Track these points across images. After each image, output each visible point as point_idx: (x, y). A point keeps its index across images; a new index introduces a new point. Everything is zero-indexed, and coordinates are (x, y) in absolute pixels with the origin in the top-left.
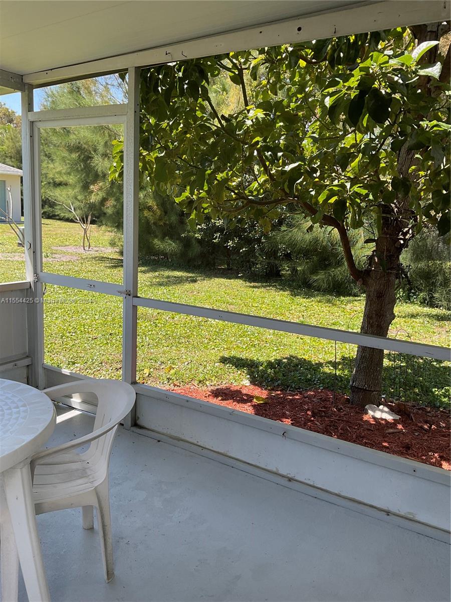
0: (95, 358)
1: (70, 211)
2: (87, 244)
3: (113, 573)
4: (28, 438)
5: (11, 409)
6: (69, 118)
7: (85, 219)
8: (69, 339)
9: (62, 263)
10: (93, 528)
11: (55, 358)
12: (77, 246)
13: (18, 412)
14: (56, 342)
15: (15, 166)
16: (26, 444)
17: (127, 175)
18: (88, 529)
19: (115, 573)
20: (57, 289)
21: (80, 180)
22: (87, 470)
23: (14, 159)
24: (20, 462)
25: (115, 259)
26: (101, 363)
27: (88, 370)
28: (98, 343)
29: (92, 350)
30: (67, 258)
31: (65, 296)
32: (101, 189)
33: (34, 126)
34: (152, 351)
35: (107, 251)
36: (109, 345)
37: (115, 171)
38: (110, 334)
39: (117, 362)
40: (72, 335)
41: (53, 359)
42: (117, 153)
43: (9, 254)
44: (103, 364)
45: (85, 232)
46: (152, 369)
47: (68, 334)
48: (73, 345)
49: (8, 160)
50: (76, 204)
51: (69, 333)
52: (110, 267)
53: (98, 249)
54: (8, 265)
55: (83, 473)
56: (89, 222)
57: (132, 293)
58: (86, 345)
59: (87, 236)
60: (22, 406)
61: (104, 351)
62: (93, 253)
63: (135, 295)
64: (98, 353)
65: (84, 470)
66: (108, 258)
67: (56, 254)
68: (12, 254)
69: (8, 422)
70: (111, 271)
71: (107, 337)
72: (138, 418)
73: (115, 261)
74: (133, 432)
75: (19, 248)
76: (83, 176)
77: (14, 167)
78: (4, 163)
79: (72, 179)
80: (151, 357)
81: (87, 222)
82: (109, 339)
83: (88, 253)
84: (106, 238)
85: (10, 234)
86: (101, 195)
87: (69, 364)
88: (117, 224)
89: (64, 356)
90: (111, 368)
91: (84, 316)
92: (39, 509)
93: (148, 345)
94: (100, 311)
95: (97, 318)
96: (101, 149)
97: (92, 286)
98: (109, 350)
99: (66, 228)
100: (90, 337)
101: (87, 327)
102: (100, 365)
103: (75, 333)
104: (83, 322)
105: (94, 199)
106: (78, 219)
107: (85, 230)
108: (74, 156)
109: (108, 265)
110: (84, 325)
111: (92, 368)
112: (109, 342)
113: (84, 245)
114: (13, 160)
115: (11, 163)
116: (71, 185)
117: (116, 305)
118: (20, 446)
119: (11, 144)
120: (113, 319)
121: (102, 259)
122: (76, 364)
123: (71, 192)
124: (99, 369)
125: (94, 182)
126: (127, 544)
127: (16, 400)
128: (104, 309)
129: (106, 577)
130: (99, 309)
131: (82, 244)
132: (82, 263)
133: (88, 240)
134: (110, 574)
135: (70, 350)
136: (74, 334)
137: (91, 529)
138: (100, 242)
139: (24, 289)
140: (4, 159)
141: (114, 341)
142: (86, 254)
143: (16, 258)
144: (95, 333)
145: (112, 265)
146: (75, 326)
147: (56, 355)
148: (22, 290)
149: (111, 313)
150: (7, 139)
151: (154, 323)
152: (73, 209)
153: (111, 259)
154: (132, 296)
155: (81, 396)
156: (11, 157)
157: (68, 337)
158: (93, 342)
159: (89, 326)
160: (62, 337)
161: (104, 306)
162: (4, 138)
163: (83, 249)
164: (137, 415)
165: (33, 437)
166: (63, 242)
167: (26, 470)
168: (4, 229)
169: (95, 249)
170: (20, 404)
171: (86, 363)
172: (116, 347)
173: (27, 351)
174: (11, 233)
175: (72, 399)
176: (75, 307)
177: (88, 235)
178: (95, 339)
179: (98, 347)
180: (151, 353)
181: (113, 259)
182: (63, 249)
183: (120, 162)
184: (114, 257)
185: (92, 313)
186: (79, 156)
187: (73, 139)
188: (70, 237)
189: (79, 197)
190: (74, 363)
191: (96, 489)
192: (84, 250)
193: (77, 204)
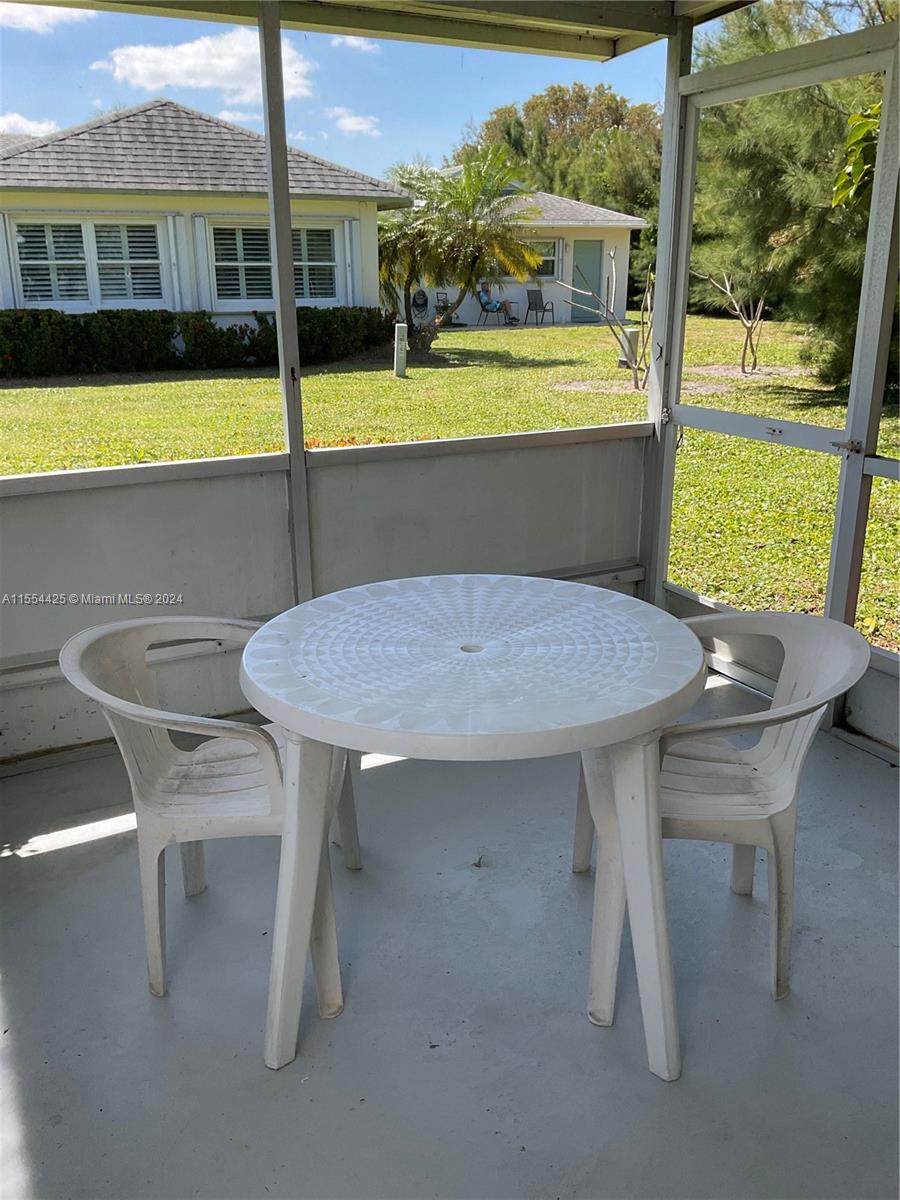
0: (761, 584)
1: (723, 292)
2: (750, 359)
3: (788, 986)
4: (659, 694)
5: (626, 643)
6: (764, 75)
7: (751, 308)
8: (710, 543)
9: (699, 399)
10: (751, 895)
11: (682, 576)
12: (729, 364)
13: (640, 649)
14: (684, 547)
15: (621, 209)
16: (655, 705)
17: (881, 185)
18: (740, 894)
19: (791, 987)
20: (689, 448)
21: (751, 225)
22: (753, 783)
23: (621, 195)
24: (645, 734)
25: (807, 391)
26: (772, 595)
27: (744, 606)
28: (766, 556)
29: (754, 569)
30: (711, 389)
31: (704, 462)
32: (792, 240)
33: (688, 104)
34: (885, 582)
35: (791, 374)
36: (790, 562)
37: (849, 183)
38: (793, 541)
39: (806, 597)
40: (714, 537)
41: (680, 578)
42: (857, 143)
43: (603, 383)
44: (777, 598)
45: (749, 336)
46: (883, 620)
47: (708, 535)
48: (717, 555)
49: (609, 199)
50: (737, 276)
51: (710, 532)
52: (795, 407)
53: (771, 370)
54: (600, 402)
55: (746, 786)
56: (759, 314)
57: (864, 446)
58: (742, 557)
59: (751, 344)
60: (645, 640)
61: (779, 573)
62: (761, 379)
63: (871, 452)
64: (767, 576)
65: (748, 780)
66: (793, 389)
67: (688, 381)
68: (607, 383)
69: (622, 663)
70: (798, 415)
71: (786, 546)
72: (850, 712)
73: (807, 394)
74: (836, 737)
75: (620, 370)
76: (757, 216)
77: (619, 211)
78: (602, 206)
79: (734, 223)
80: (882, 596)
81: (755, 312)
82: (789, 551)
83: (751, 378)
84: (790, 347)
85: (604, 344)
86: (791, 252)
87: (708, 590)
88: (819, 314)
89: (700, 575)
90: (793, 608)
91: (739, 503)
92: (667, 828)
93: (876, 570)
94: (772, 495)
95: (765, 508)
96: (803, 152)
97: (777, 432)
98: (789, 573)
99: (708, 330)
100: (750, 544)
101: (746, 524)
102: (770, 598)
103: (720, 533)
104: (737, 513)
105: (775, 262)
106: (738, 309)
107: (750, 330)
108: (743, 175)
109: (791, 402)
110: (739, 519)
111: (753, 602)
112: (789, 555)
113: (743, 362)
114: (619, 198)
115: (614, 205)
116: (729, 236)
117: (806, 483)
118: (646, 705)
119: (617, 167)
120: (800, 512)
121: (780, 390)
122: (722, 592)
123: (728, 251)
124: (768, 605)
125: (779, 226)
126: (816, 941)
127: (634, 627)
128: (780, 491)
129: (773, 988)
130: (769, 490)
131: (740, 361)
132: (738, 399)
133: (753, 351)
134: (782, 985)
135: (712, 563)
136: (718, 535)
137: (747, 896)
138: (778, 356)
139: (643, 437)
140: (604, 198)
141: (799, 555)
142: (744, 381)
143: (615, 389)
144: (761, 537)
145: (801, 401)
146: (722, 520)
147: (684, 570)
148: (637, 439)
149: (794, 500)
150: (611, 156)
151: (890, 526)
152: (728, 288)
153: (798, 390)
154: (863, 454)
155: (732, 651)
156: (615, 193)
157: (707, 540)
158: (756, 553)
159: (749, 523)
160: (696, 538)
161: (781, 484)
162: (606, 157)
163: (741, 370)
164: (848, 705)
165: (668, 695)
166: (701, 358)
167: (652, 750)
168: (594, 336)
169: (767, 370)
170: (641, 635)
171: (741, 591)
172: (804, 566)
173: (638, 555)
174: (606, 342)
175: (713, 655)
176: (721, 483)
177: (754, 342)
178: (761, 547)
179: (767, 565)
180: (882, 587)
181: (803, 390)
182: (702, 371)
183: (862, 161)
184: (806, 387)
185: (755, 498)
186: (754, 173)
187: (742, 139)
188: (716, 347)
189: (745, 262)
190: (718, 589)
191: (771, 818)
192: (744, 372)
193: (740, 275)
